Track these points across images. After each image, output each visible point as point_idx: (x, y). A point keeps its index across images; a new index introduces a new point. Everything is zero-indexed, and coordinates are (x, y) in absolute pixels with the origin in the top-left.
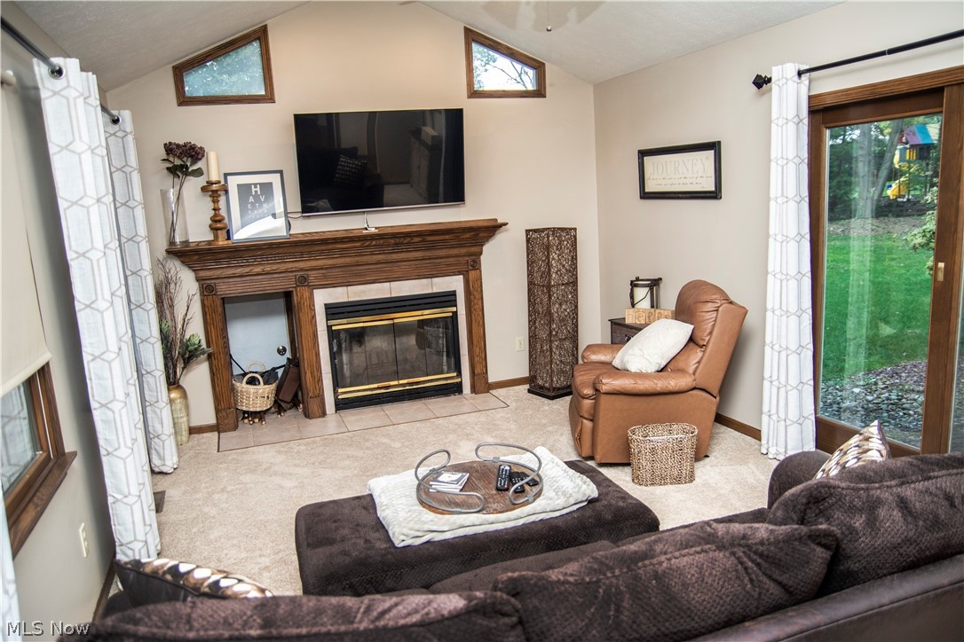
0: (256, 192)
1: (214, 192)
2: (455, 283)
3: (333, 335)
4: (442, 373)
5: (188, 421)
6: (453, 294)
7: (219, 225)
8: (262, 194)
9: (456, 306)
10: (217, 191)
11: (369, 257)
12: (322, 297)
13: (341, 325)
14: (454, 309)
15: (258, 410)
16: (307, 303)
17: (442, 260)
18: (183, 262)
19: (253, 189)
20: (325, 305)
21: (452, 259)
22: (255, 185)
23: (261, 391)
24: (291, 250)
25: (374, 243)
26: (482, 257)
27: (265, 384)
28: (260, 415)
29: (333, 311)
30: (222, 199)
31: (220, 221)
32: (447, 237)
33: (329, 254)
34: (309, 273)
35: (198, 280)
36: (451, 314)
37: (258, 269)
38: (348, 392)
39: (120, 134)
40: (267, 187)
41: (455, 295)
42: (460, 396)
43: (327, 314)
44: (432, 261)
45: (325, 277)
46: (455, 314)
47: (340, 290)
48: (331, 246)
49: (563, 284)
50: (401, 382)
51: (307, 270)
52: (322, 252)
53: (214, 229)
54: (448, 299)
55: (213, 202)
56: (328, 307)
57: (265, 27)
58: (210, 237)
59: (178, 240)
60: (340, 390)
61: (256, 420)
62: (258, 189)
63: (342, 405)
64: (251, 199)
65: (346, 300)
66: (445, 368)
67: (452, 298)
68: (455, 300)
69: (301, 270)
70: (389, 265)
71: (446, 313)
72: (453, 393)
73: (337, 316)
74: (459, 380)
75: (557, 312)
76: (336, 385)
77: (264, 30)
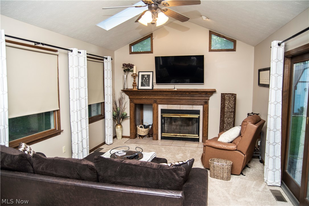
0: (146, 77)
1: (134, 76)
2: (200, 108)
3: (162, 118)
4: (194, 134)
5: (122, 134)
6: (199, 111)
7: (135, 85)
8: (147, 78)
9: (199, 114)
10: (135, 76)
11: (174, 97)
12: (161, 107)
13: (165, 115)
14: (199, 115)
15: (142, 135)
16: (156, 108)
17: (196, 100)
18: (126, 93)
19: (145, 76)
20: (161, 109)
21: (199, 100)
22: (146, 75)
23: (143, 130)
24: (152, 93)
25: (175, 93)
26: (209, 101)
27: (144, 128)
28: (142, 137)
29: (163, 111)
30: (137, 78)
31: (135, 84)
32: (197, 93)
33: (162, 95)
34: (157, 100)
35: (129, 98)
36: (198, 117)
37: (144, 97)
38: (165, 135)
39: (107, 62)
40: (149, 76)
41: (200, 111)
42: (198, 142)
43: (161, 112)
44: (193, 100)
45: (161, 101)
46: (199, 117)
47: (166, 105)
48: (163, 93)
49: (229, 112)
50: (181, 135)
51: (157, 99)
52: (160, 94)
53: (134, 86)
54: (197, 112)
55: (134, 79)
56: (162, 110)
57: (152, 33)
58: (132, 88)
59: (126, 88)
60: (163, 134)
61: (141, 138)
62: (146, 76)
63: (163, 138)
64: (144, 79)
65: (167, 109)
66: (195, 133)
67: (199, 112)
68: (199, 113)
69: (155, 99)
70: (180, 100)
71: (196, 116)
72: (197, 141)
73: (164, 113)
74: (198, 137)
75: (227, 121)
76: (162, 132)
77: (152, 34)
